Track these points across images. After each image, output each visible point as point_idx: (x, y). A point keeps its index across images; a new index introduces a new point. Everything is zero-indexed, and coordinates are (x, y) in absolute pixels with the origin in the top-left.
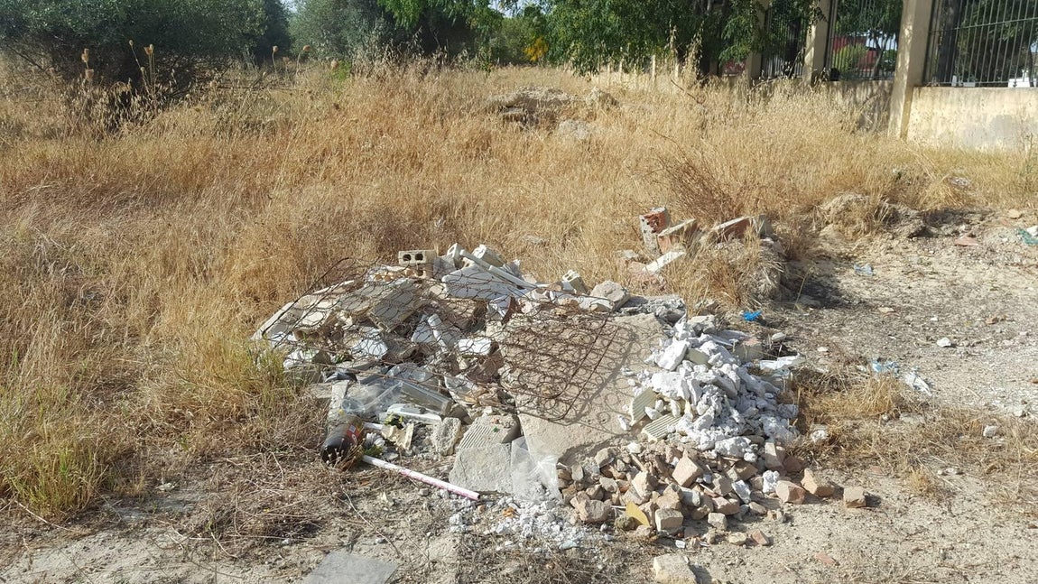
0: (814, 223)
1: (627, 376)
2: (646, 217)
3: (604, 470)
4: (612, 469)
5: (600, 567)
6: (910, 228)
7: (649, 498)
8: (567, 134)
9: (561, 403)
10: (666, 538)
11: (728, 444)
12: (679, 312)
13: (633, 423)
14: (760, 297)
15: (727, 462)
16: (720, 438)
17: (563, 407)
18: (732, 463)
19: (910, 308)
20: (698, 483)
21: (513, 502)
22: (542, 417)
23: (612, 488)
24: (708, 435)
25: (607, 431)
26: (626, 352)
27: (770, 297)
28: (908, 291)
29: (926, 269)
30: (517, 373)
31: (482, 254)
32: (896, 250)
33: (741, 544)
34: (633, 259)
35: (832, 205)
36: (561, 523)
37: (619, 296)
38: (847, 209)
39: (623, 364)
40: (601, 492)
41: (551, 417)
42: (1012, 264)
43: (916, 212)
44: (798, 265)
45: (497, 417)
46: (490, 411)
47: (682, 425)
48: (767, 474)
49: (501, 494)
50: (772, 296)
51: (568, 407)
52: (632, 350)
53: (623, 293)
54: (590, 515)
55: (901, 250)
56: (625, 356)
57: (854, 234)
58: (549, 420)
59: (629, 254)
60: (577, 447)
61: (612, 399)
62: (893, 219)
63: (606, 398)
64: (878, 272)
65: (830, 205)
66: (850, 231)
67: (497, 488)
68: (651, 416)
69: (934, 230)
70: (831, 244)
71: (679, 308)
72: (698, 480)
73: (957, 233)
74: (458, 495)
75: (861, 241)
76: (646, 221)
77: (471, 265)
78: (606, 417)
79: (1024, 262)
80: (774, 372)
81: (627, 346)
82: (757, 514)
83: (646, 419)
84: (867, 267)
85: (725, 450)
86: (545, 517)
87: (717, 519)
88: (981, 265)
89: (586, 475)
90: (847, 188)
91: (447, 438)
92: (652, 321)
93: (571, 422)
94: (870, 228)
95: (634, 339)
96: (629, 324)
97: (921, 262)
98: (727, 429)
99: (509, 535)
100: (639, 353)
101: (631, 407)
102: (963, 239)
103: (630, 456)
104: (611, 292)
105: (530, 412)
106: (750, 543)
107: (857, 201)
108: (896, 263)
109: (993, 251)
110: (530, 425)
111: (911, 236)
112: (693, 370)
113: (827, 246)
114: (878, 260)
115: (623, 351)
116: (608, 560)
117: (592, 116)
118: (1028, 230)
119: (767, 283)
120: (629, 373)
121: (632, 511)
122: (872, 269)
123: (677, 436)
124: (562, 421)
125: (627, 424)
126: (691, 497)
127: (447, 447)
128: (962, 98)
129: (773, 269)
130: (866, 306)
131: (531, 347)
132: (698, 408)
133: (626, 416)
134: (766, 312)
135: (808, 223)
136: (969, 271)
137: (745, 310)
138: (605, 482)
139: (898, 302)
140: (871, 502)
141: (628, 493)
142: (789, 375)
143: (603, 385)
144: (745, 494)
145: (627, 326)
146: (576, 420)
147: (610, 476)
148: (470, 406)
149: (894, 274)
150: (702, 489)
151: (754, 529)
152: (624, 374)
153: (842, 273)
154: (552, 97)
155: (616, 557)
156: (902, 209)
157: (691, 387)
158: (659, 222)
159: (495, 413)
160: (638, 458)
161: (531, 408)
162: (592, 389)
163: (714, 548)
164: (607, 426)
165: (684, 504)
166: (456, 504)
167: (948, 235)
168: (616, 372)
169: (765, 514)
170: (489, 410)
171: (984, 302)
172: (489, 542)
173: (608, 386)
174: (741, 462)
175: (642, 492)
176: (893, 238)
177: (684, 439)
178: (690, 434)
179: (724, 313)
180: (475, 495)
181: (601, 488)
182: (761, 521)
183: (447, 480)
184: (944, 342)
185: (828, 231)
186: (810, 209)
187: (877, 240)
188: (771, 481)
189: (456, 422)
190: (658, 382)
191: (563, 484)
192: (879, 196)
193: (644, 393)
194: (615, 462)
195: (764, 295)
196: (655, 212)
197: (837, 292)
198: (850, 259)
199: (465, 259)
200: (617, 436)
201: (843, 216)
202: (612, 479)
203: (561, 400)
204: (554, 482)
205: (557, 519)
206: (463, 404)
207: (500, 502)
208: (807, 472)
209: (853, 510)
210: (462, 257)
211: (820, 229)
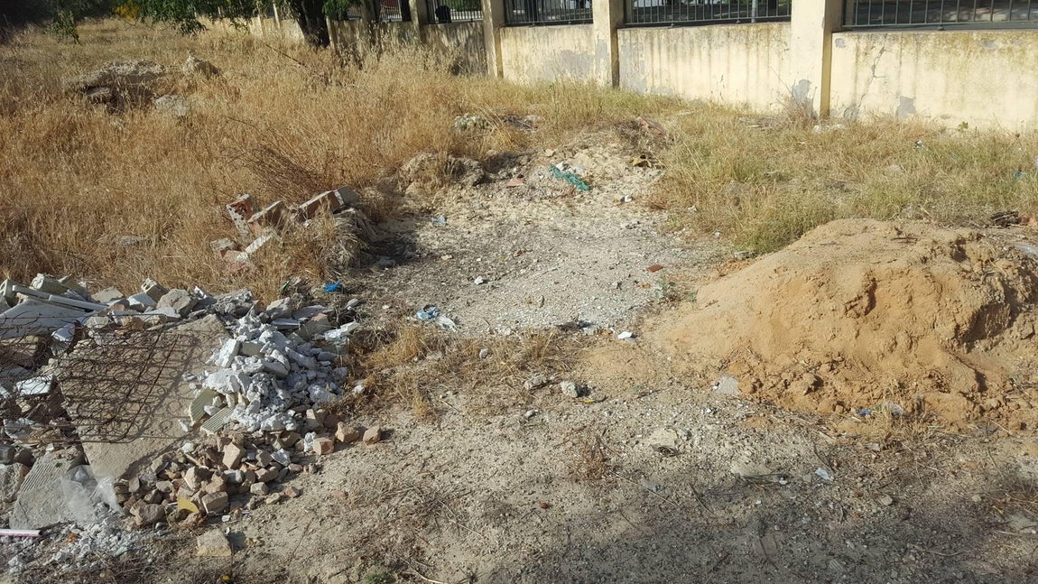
0: (400, 183)
1: (189, 381)
2: (233, 206)
3: (161, 475)
4: (168, 473)
5: (150, 560)
6: (471, 178)
7: (198, 488)
8: (165, 112)
9: (122, 423)
10: (215, 517)
11: (270, 422)
12: (247, 305)
13: (193, 423)
14: (341, 267)
15: (274, 436)
16: (264, 418)
17: (124, 426)
18: (277, 436)
19: (464, 253)
20: (244, 463)
21: (76, 527)
22: (104, 440)
23: (168, 489)
24: (254, 419)
25: (170, 437)
26: (189, 358)
27: (349, 265)
28: (468, 236)
29: (485, 213)
30: (75, 406)
31: (41, 284)
32: (465, 198)
33: (275, 503)
34: (228, 248)
35: (410, 165)
36: (119, 534)
37: (185, 302)
38: (422, 168)
39: (185, 370)
40: (159, 495)
41: (113, 439)
42: (545, 198)
43: (477, 162)
44: (385, 226)
45: (60, 452)
46: (52, 448)
47: (235, 415)
48: (308, 436)
49: (65, 524)
50: (352, 264)
51: (130, 424)
52: (194, 355)
53: (189, 299)
54: (144, 519)
55: (469, 198)
56: (187, 362)
57: (432, 188)
58: (110, 442)
59: (223, 243)
60: (141, 460)
61: (174, 406)
62: (460, 171)
63: (168, 407)
64: (450, 221)
65: (409, 166)
66: (428, 186)
67: (60, 519)
68: (209, 413)
69: (492, 176)
70: (414, 201)
71: (246, 301)
72: (243, 460)
73: (510, 175)
74: (21, 537)
75: (439, 194)
76: (234, 209)
77: (25, 300)
78: (168, 424)
79: (554, 195)
80: (335, 339)
81: (189, 352)
82: (295, 472)
83: (206, 416)
84: (442, 218)
85: (269, 427)
86: (103, 533)
87: (257, 488)
88: (524, 203)
89: (142, 483)
90: (421, 149)
91: (9, 485)
92: (213, 323)
93: (134, 438)
94: (443, 182)
95: (195, 344)
96: (191, 330)
97: (482, 207)
98: (274, 408)
99: (68, 559)
100: (200, 356)
101: (190, 409)
102: (512, 182)
103: (185, 456)
104: (177, 300)
105: (92, 439)
106: (282, 500)
107: (429, 160)
108: (464, 210)
109: (533, 188)
110: (93, 450)
111: (475, 184)
112: (244, 363)
113: (411, 204)
114: (451, 210)
115: (185, 358)
116: (158, 553)
117: (192, 88)
118: (557, 166)
119: (344, 255)
120: (190, 378)
121: (183, 503)
122: (446, 219)
123: (232, 424)
124: (125, 439)
125: (188, 426)
126: (234, 477)
127: (11, 494)
128: (536, 36)
129: (348, 241)
130: (434, 257)
131: (90, 376)
132: (247, 397)
133: (186, 420)
134: (346, 281)
135: (395, 184)
136: (515, 209)
137: (327, 282)
138: (161, 486)
139: (458, 249)
140: (384, 436)
141: (181, 489)
142: (346, 341)
143: (166, 395)
144: (284, 459)
145: (189, 333)
146: (138, 435)
147: (167, 478)
148: (35, 447)
149: (462, 221)
150: (248, 466)
151: (288, 487)
152: (185, 380)
153: (420, 227)
154: (143, 71)
155: (165, 547)
156: (466, 161)
157: (239, 380)
158: (245, 209)
159: (57, 448)
160: (192, 455)
161: (92, 436)
162: (154, 402)
163: (254, 513)
164: (170, 433)
165: (229, 483)
166: (18, 547)
167: (504, 179)
168: (178, 379)
169: (302, 471)
170: (50, 448)
171: (517, 237)
172: (48, 571)
173: (170, 394)
174: (284, 433)
175: (192, 485)
176: (462, 188)
177: (236, 427)
178: (241, 420)
179: (310, 288)
180: (36, 533)
181: (158, 492)
182: (295, 477)
183: (8, 527)
184: (479, 280)
185: (411, 189)
186: (394, 171)
187: (450, 191)
188: (310, 440)
189: (18, 467)
190: (212, 382)
191: (122, 499)
192: (445, 153)
193: (202, 394)
194: (170, 465)
195: (343, 265)
196: (241, 199)
197: (413, 246)
198: (430, 212)
199: (18, 294)
200: (180, 439)
201: (420, 173)
202: (168, 482)
203: (122, 421)
204: (112, 499)
205: (114, 531)
206: (27, 446)
207: (64, 532)
208: (340, 425)
209: (372, 446)
210: (15, 293)
211: (405, 188)
